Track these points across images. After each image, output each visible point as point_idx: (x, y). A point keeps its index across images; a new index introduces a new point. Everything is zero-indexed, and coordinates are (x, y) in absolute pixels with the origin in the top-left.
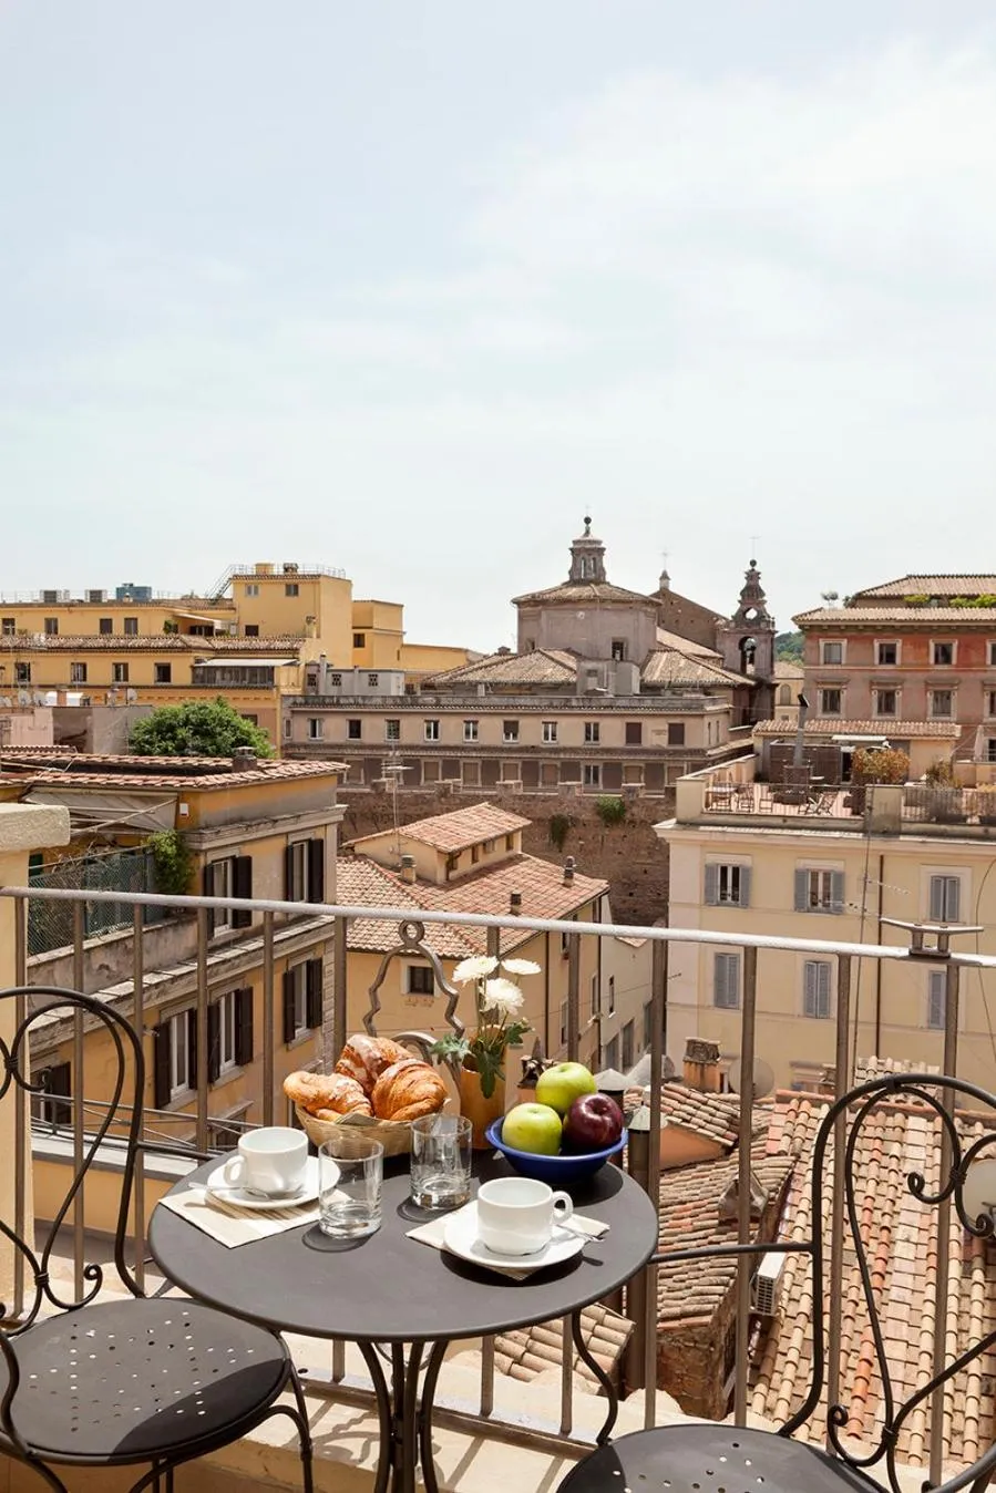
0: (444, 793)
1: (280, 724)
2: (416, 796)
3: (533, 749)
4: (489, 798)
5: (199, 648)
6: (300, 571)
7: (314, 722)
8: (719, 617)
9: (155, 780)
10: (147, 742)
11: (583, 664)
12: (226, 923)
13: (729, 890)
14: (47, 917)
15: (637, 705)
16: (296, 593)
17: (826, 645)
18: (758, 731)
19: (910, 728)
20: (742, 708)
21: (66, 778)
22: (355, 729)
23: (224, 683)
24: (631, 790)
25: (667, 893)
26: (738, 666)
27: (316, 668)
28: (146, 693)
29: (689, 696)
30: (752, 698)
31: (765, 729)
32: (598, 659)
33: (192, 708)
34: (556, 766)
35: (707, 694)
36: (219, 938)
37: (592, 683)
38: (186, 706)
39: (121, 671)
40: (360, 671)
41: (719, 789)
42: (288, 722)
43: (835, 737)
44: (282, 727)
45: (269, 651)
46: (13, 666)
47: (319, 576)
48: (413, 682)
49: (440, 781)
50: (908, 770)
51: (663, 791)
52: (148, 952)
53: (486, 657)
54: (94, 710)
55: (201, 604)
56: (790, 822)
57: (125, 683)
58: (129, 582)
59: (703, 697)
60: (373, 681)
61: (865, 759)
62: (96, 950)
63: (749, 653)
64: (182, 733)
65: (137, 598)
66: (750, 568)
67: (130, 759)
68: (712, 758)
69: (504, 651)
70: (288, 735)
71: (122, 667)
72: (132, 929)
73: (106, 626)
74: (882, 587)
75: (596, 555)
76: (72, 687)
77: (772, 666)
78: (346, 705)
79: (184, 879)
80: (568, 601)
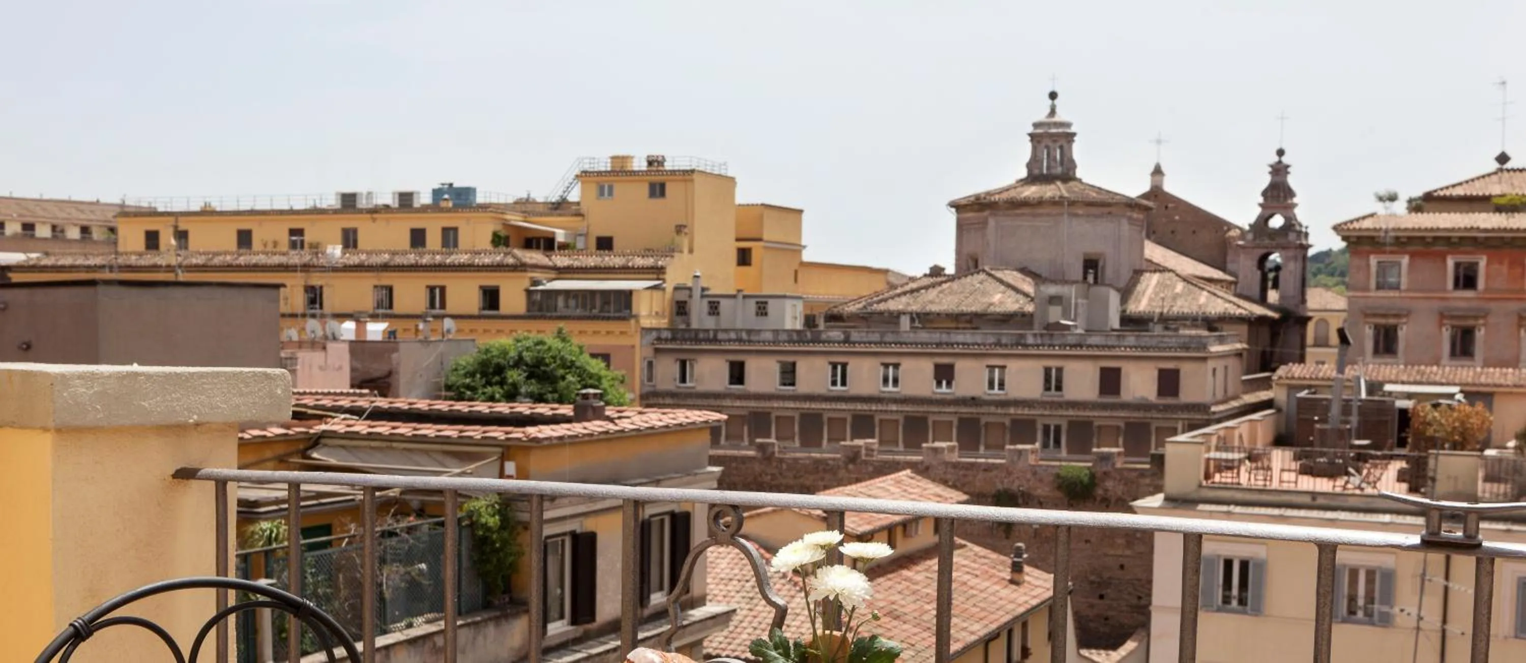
0: (853, 457)
1: (639, 367)
2: (817, 462)
3: (974, 401)
4: (913, 466)
5: (535, 267)
6: (668, 166)
7: (683, 364)
8: (1230, 226)
9: (475, 432)
10: (468, 387)
11: (1042, 288)
12: (562, 617)
13: (1235, 591)
14: (336, 604)
15: (1116, 343)
16: (662, 194)
17: (1379, 263)
18: (1280, 378)
19: (1494, 376)
20: (1260, 349)
21: (361, 427)
22: (737, 374)
23: (569, 312)
24: (1105, 458)
25: (1149, 595)
26: (1256, 291)
27: (687, 292)
28: (467, 325)
29: (1187, 332)
30: (1274, 336)
31: (1289, 375)
32: (1065, 282)
33: (529, 343)
34: (1003, 424)
35: (1211, 329)
36: (553, 636)
37: (1055, 314)
38: (518, 341)
39: (438, 297)
40: (745, 297)
41: (1224, 455)
42: (650, 364)
43: (1388, 387)
44: (642, 370)
45: (626, 271)
46: (302, 290)
47: (693, 171)
48: (815, 312)
49: (848, 443)
50: (1489, 432)
51: (1148, 459)
52: (463, 652)
53: (912, 279)
54: (402, 346)
55: (541, 209)
56: (1320, 501)
57: (442, 312)
58: (448, 181)
59: (1205, 333)
60: (762, 310)
61: (1430, 417)
62: (398, 647)
63: (1271, 275)
64: (514, 375)
65: (457, 202)
66: (1276, 159)
67: (442, 406)
68: (1217, 416)
69: (936, 271)
70: (650, 379)
71: (437, 291)
72: (442, 623)
73: (418, 238)
74: (1460, 184)
75: (1063, 142)
76: (375, 317)
77: (1303, 294)
78: (725, 341)
79: (511, 559)
80: (1025, 203)
